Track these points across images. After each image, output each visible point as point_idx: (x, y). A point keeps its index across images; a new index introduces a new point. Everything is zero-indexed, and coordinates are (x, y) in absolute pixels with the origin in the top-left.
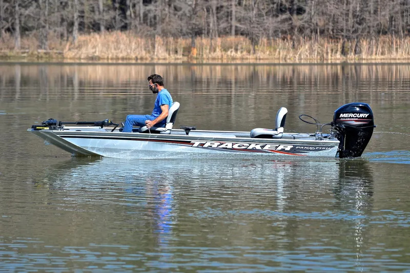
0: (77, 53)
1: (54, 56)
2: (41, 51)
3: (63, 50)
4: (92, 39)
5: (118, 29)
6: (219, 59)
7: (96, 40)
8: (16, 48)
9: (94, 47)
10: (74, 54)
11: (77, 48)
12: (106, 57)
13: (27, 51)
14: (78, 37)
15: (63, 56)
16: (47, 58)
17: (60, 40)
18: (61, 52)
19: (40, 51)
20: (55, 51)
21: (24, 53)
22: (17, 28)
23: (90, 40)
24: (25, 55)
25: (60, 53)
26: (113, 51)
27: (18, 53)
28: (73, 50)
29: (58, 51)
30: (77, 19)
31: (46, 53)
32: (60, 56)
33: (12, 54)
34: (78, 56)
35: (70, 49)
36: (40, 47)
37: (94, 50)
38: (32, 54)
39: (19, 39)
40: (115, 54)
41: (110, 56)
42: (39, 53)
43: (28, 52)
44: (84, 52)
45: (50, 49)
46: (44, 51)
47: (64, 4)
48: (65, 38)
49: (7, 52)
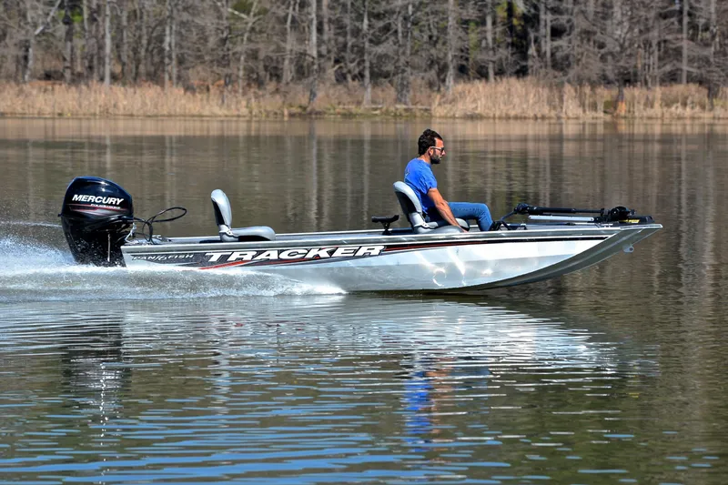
0: (451, 109)
1: (418, 114)
2: (401, 107)
3: (430, 105)
4: (472, 90)
5: (511, 75)
6: (657, 118)
7: (478, 91)
8: (364, 102)
9: (475, 101)
10: (445, 111)
11: (450, 103)
12: (492, 115)
13: (380, 106)
14: (453, 86)
15: (431, 114)
16: (407, 116)
17: (428, 90)
18: (428, 108)
19: (398, 106)
20: (419, 107)
21: (376, 109)
22: (367, 73)
23: (469, 92)
24: (378, 112)
25: (426, 110)
26: (502, 106)
27: (368, 110)
28: (446, 106)
29: (424, 107)
30: (452, 61)
31: (406, 110)
32: (426, 114)
33: (360, 111)
34: (452, 113)
35: (440, 104)
36: (398, 100)
37: (474, 106)
38: (387, 111)
39: (369, 90)
40: (504, 111)
41: (497, 114)
42: (397, 109)
43: (381, 109)
44: (461, 108)
45: (413, 104)
46: (404, 106)
47: (434, 39)
48: (436, 88)
49: (353, 108)
